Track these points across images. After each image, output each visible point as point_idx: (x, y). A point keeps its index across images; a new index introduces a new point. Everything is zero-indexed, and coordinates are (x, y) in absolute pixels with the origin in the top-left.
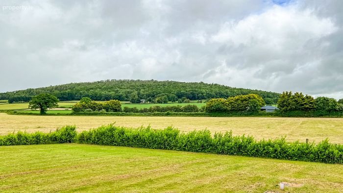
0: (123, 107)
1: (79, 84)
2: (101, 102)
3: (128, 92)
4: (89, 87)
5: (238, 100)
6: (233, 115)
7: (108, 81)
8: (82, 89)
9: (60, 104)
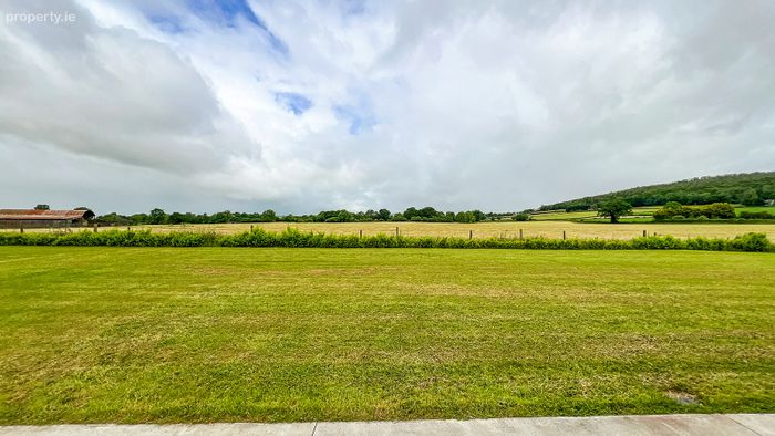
0: (738, 211)
1: (649, 188)
2: (697, 207)
3: (737, 191)
4: (665, 189)
7: (696, 179)
8: (654, 193)
9: (635, 211)
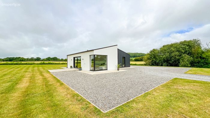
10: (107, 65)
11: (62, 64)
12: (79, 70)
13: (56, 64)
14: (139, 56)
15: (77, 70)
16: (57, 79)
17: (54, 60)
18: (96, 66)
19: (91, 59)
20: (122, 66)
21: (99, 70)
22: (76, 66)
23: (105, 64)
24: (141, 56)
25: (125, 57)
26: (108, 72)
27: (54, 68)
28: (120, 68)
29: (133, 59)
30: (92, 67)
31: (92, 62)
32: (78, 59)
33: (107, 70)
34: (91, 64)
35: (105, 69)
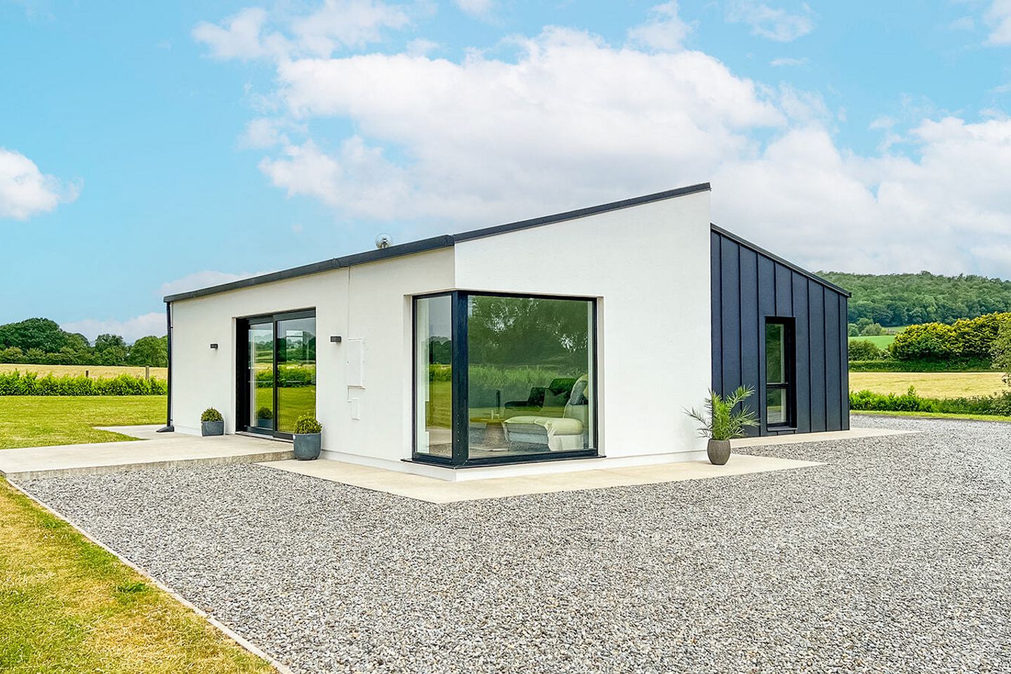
5: (982, 326)
6: (970, 367)
10: (590, 403)
11: (115, 389)
12: (297, 456)
13: (50, 389)
14: (947, 315)
15: (277, 457)
16: (75, 539)
17: (26, 346)
18: (473, 413)
19: (423, 339)
20: (761, 415)
21: (504, 452)
22: (263, 415)
23: (575, 397)
24: (971, 310)
25: (790, 323)
26: (605, 483)
27: (34, 431)
28: (734, 443)
29: (884, 341)
30: (430, 423)
31: (433, 377)
32: (279, 344)
33: (591, 453)
34: (423, 397)
35: (571, 443)
